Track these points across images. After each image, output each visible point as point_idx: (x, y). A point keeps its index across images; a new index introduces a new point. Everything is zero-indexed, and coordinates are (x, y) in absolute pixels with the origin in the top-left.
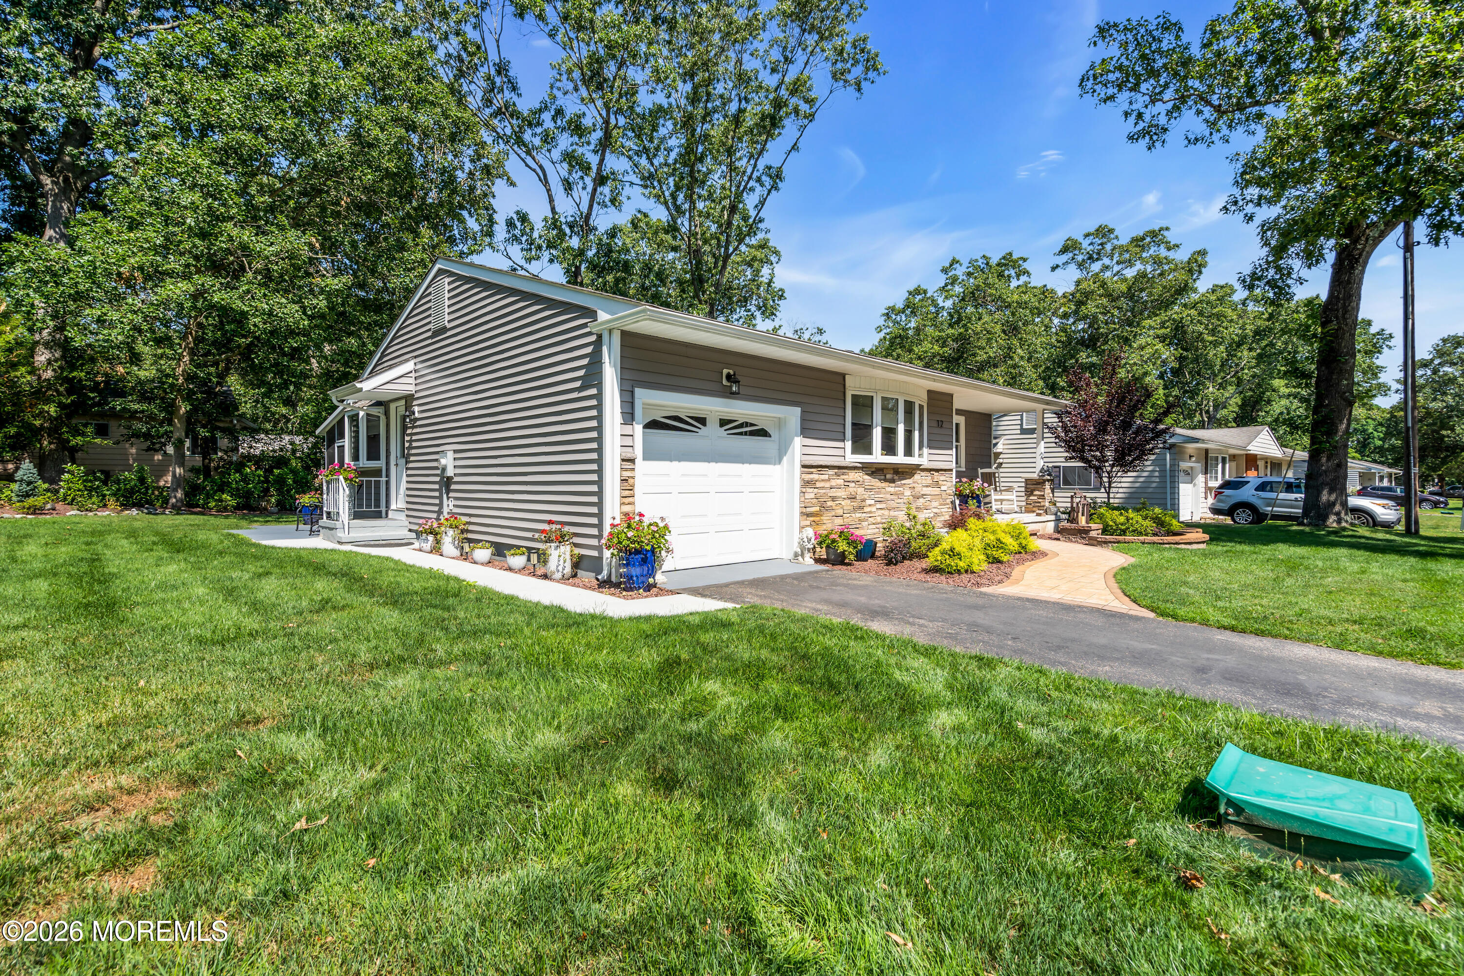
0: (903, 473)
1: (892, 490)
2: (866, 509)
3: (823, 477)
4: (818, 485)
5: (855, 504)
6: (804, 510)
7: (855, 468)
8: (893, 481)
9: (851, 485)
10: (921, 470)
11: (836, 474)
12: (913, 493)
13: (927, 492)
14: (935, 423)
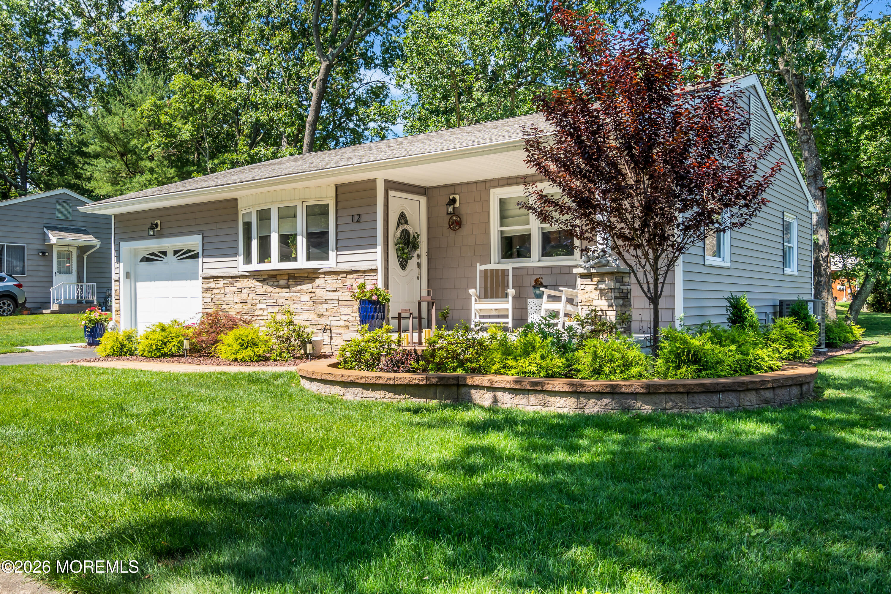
0: (300, 278)
1: (287, 295)
3: (220, 285)
4: (215, 291)
5: (246, 308)
6: (205, 311)
7: (246, 277)
8: (288, 287)
9: (244, 291)
10: (325, 273)
11: (230, 283)
12: (314, 299)
13: (334, 298)
14: (350, 219)
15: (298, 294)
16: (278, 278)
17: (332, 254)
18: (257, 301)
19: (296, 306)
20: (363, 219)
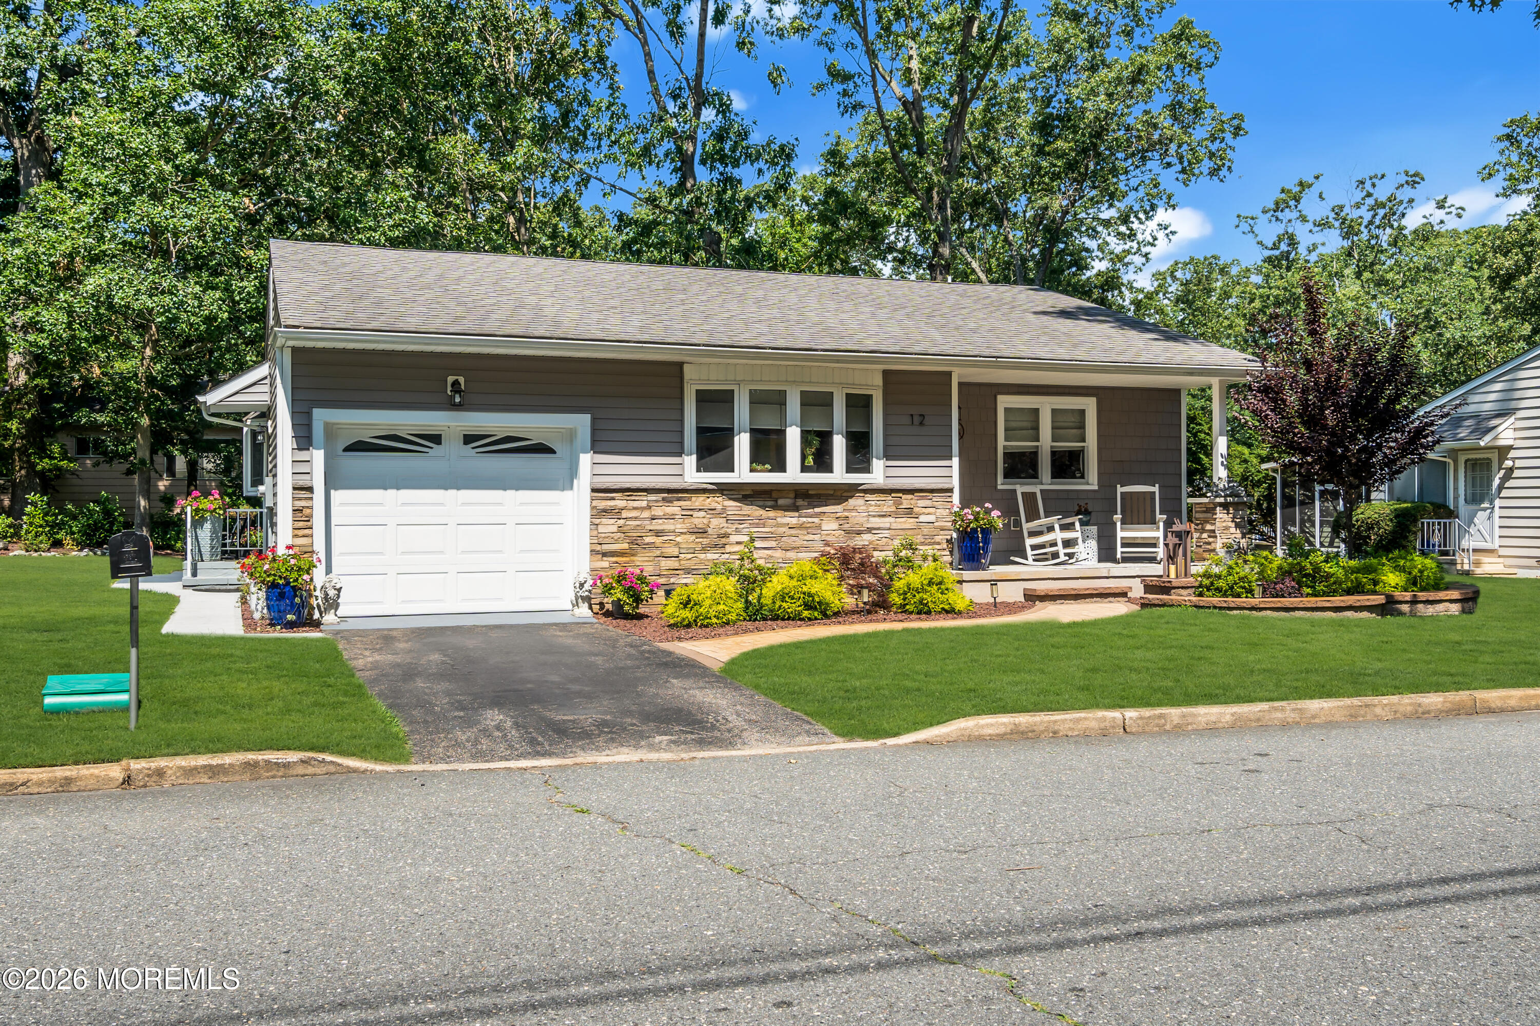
0: (819, 496)
1: (794, 521)
2: (728, 549)
3: (636, 504)
4: (625, 514)
5: (705, 541)
6: (598, 548)
7: (704, 491)
8: (797, 509)
9: (696, 514)
10: (866, 491)
11: (664, 499)
12: (846, 526)
13: (882, 525)
14: (907, 420)
15: (816, 520)
16: (774, 495)
17: (878, 465)
18: (729, 531)
19: (811, 537)
20: (927, 421)
